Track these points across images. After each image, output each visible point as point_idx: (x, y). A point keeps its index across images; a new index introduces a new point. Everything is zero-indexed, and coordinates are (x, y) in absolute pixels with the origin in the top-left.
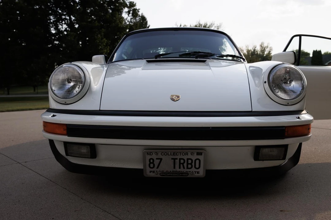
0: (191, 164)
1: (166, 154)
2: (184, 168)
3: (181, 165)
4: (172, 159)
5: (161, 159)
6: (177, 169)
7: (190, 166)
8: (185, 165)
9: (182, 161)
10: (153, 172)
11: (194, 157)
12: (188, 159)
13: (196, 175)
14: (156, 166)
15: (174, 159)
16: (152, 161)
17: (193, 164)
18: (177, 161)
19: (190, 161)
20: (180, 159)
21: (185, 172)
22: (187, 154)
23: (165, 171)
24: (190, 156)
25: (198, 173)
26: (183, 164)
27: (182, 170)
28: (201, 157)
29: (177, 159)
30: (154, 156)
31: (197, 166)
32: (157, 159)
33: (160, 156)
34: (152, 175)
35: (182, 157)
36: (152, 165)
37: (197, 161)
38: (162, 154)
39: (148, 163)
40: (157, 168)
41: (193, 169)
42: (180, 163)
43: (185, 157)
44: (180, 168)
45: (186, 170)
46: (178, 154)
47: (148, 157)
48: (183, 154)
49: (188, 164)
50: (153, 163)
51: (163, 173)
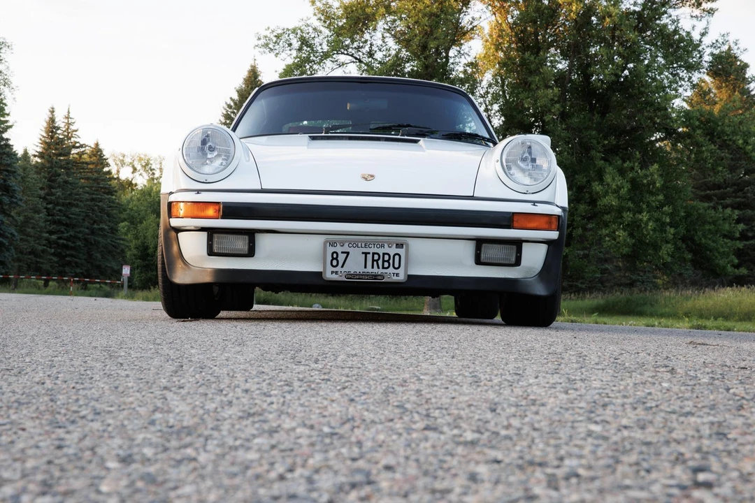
0: (388, 261)
1: (355, 245)
2: (378, 268)
3: (375, 263)
4: (363, 253)
5: (348, 253)
6: (369, 269)
7: (386, 265)
8: (380, 262)
9: (376, 257)
10: (336, 273)
11: (393, 251)
12: (384, 254)
13: (395, 278)
14: (340, 264)
15: (366, 254)
16: (335, 257)
17: (391, 261)
18: (370, 257)
19: (386, 258)
20: (374, 254)
21: (379, 273)
22: (382, 246)
23: (352, 273)
24: (386, 250)
25: (397, 275)
26: (377, 261)
27: (375, 270)
28: (402, 251)
29: (369, 253)
30: (339, 249)
31: (396, 265)
32: (342, 253)
33: (346, 248)
34: (334, 277)
35: (376, 250)
36: (335, 263)
37: (397, 257)
38: (350, 245)
39: (329, 258)
40: (342, 267)
41: (391, 270)
42: (373, 260)
43: (381, 251)
44: (373, 267)
45: (381, 271)
46: (370, 246)
47: (330, 250)
48: (378, 246)
49: (384, 261)
50: (336, 259)
51: (349, 275)
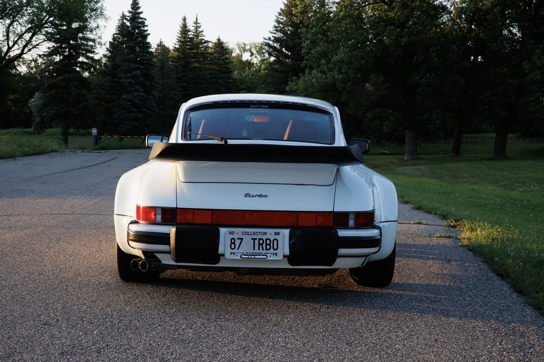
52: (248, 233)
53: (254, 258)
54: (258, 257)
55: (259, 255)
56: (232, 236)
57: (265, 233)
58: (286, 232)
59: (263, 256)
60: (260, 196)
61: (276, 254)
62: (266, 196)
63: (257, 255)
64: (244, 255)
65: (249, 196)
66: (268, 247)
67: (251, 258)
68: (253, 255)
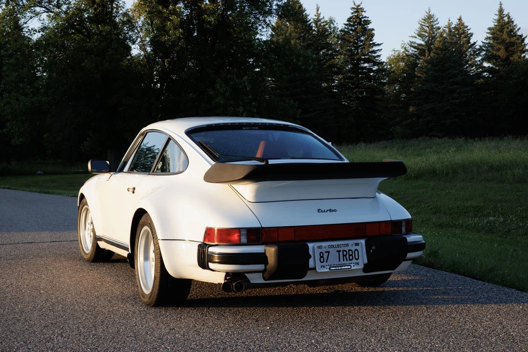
52: (333, 246)
53: (341, 269)
54: (344, 268)
55: (345, 266)
56: (320, 250)
57: (347, 245)
58: (363, 241)
59: (348, 266)
60: (330, 210)
61: (358, 264)
62: (335, 211)
63: (343, 266)
64: (333, 267)
65: (322, 212)
66: (351, 258)
67: (338, 269)
68: (339, 267)
